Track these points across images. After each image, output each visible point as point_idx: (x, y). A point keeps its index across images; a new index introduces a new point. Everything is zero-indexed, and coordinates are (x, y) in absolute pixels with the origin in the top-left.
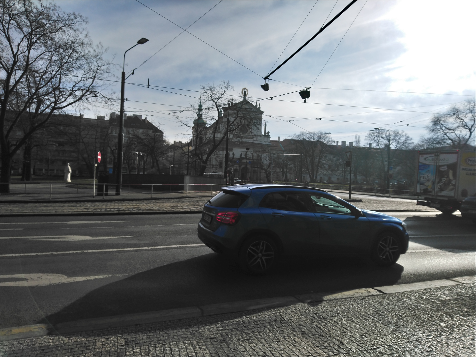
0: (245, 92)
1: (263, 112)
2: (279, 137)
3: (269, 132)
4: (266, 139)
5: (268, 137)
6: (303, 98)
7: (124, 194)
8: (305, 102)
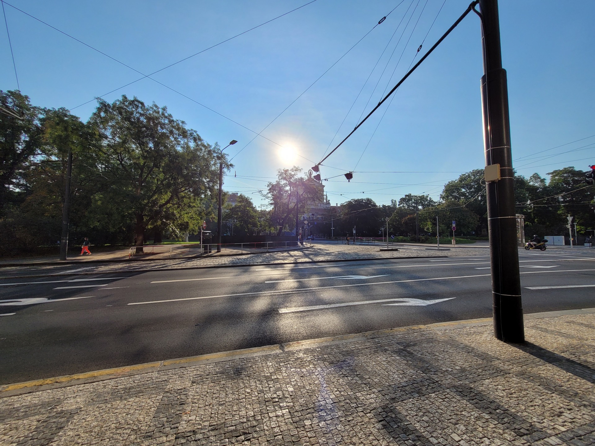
0: (310, 172)
1: (324, 186)
2: (337, 204)
3: (329, 201)
4: (327, 206)
5: (329, 204)
6: (348, 179)
7: (224, 251)
8: (349, 181)
